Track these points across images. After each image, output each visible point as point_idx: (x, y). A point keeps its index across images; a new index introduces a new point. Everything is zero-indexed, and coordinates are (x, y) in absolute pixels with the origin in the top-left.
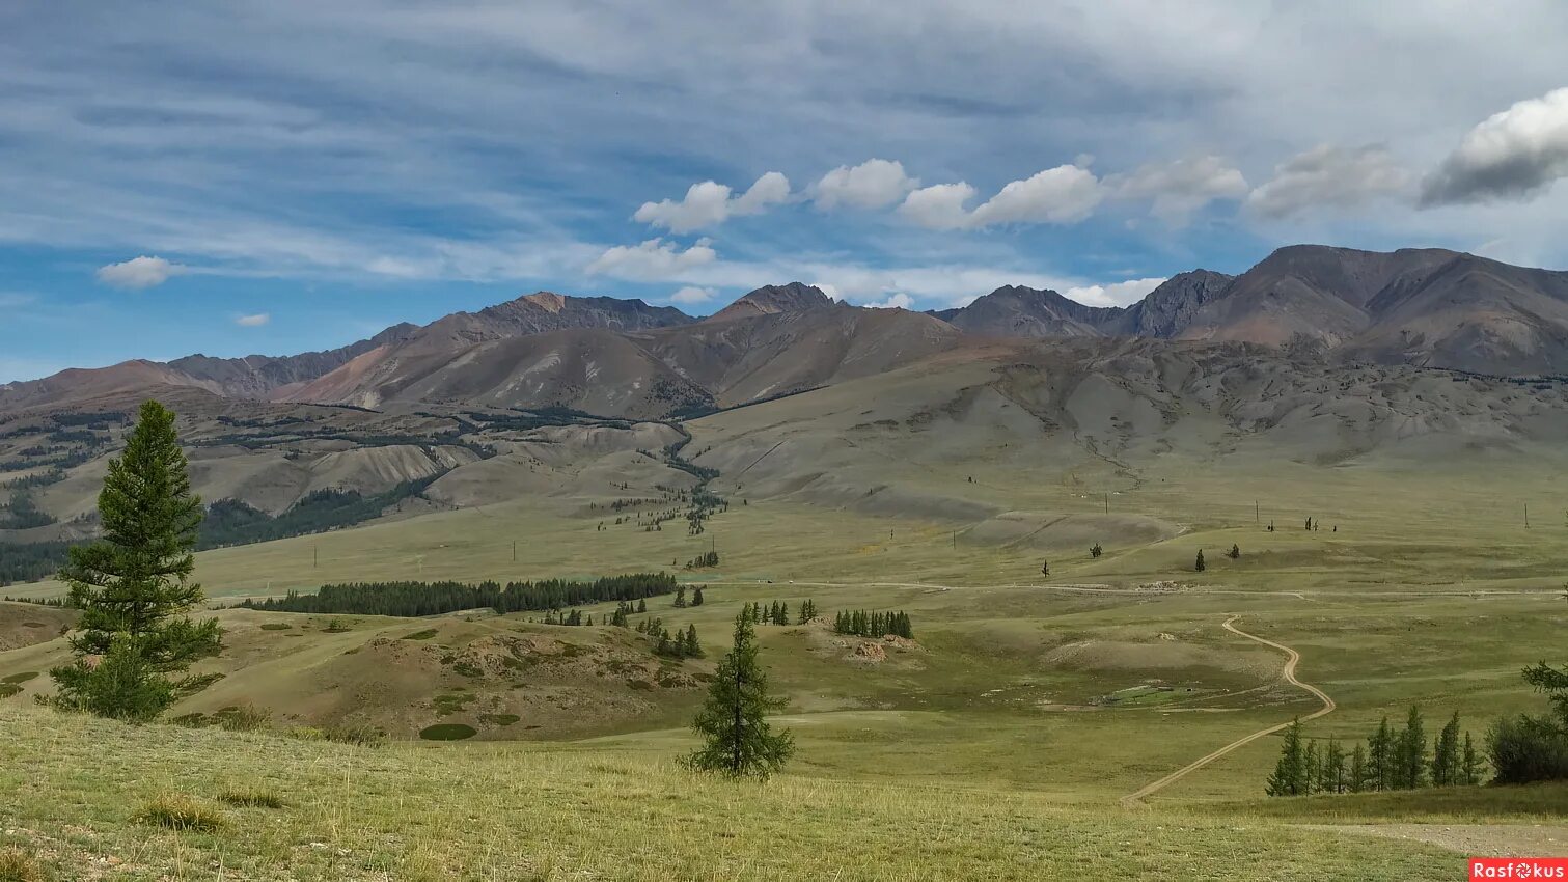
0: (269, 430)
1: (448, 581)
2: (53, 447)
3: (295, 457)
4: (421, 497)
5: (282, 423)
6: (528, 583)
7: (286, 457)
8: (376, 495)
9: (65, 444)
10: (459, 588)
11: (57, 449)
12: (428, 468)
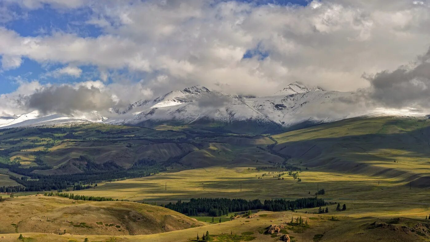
0: (115, 136)
1: (235, 199)
2: (41, 140)
3: (130, 146)
4: (179, 163)
5: (119, 133)
6: (258, 200)
7: (127, 146)
8: (162, 162)
9: (45, 139)
10: (245, 202)
11: (42, 141)
12: (179, 152)
